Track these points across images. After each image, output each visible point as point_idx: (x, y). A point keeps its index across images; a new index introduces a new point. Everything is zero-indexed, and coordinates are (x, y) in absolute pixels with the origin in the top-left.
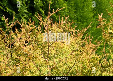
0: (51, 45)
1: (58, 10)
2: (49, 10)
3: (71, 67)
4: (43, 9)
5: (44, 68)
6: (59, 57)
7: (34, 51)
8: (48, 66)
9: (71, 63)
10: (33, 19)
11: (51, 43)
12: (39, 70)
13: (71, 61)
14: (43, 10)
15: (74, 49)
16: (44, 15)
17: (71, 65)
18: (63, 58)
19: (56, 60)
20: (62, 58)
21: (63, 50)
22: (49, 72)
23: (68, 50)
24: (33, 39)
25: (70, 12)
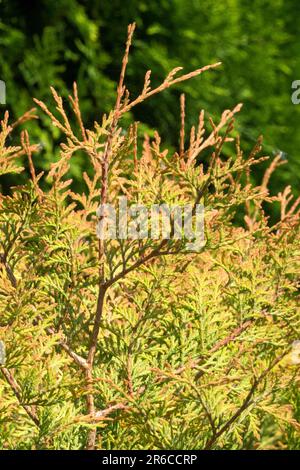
0: (118, 277)
1: (175, 77)
2: (123, 74)
3: (228, 418)
4: (95, 13)
5: (64, 409)
6: (160, 354)
7: (16, 306)
8: (92, 399)
9: (225, 396)
10: (27, 68)
11: (120, 270)
12: (37, 422)
13: (223, 387)
14: (90, 17)
15: (251, 315)
16: (97, 52)
17: (223, 409)
18: (180, 360)
19: (139, 368)
20: (174, 358)
21: (185, 314)
22: (94, 434)
23: (216, 318)
24: (15, 237)
25: (251, 42)
